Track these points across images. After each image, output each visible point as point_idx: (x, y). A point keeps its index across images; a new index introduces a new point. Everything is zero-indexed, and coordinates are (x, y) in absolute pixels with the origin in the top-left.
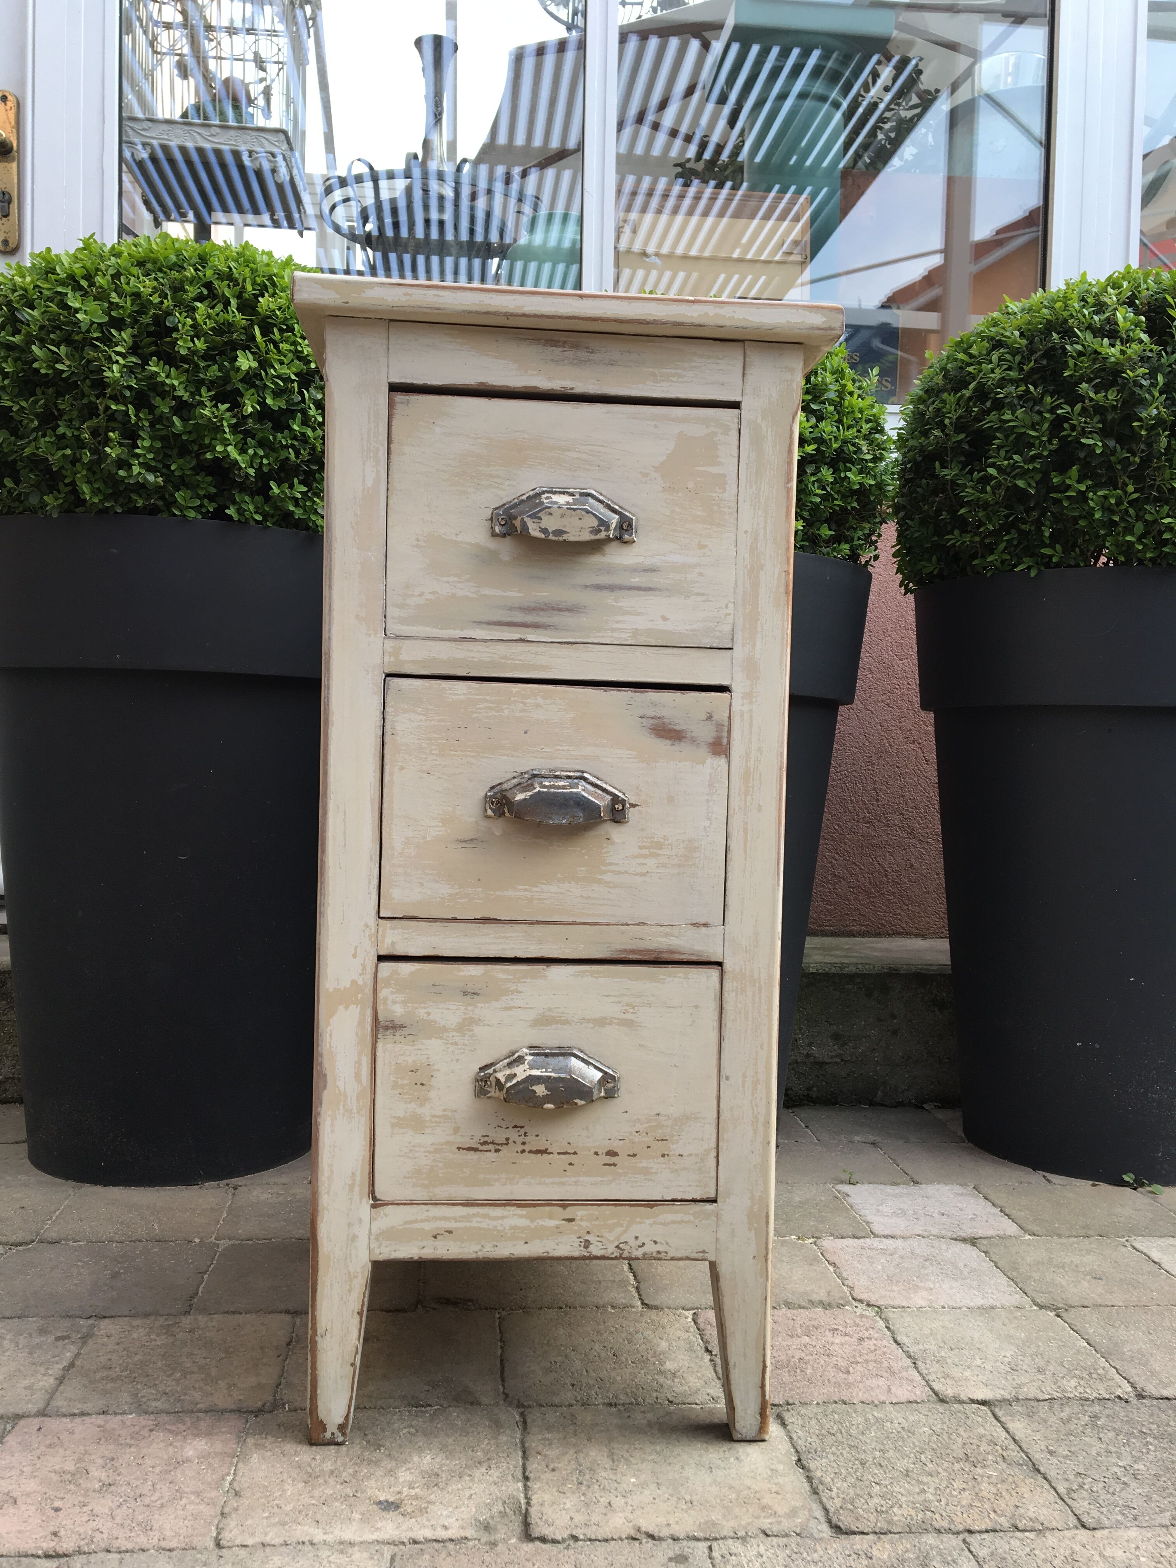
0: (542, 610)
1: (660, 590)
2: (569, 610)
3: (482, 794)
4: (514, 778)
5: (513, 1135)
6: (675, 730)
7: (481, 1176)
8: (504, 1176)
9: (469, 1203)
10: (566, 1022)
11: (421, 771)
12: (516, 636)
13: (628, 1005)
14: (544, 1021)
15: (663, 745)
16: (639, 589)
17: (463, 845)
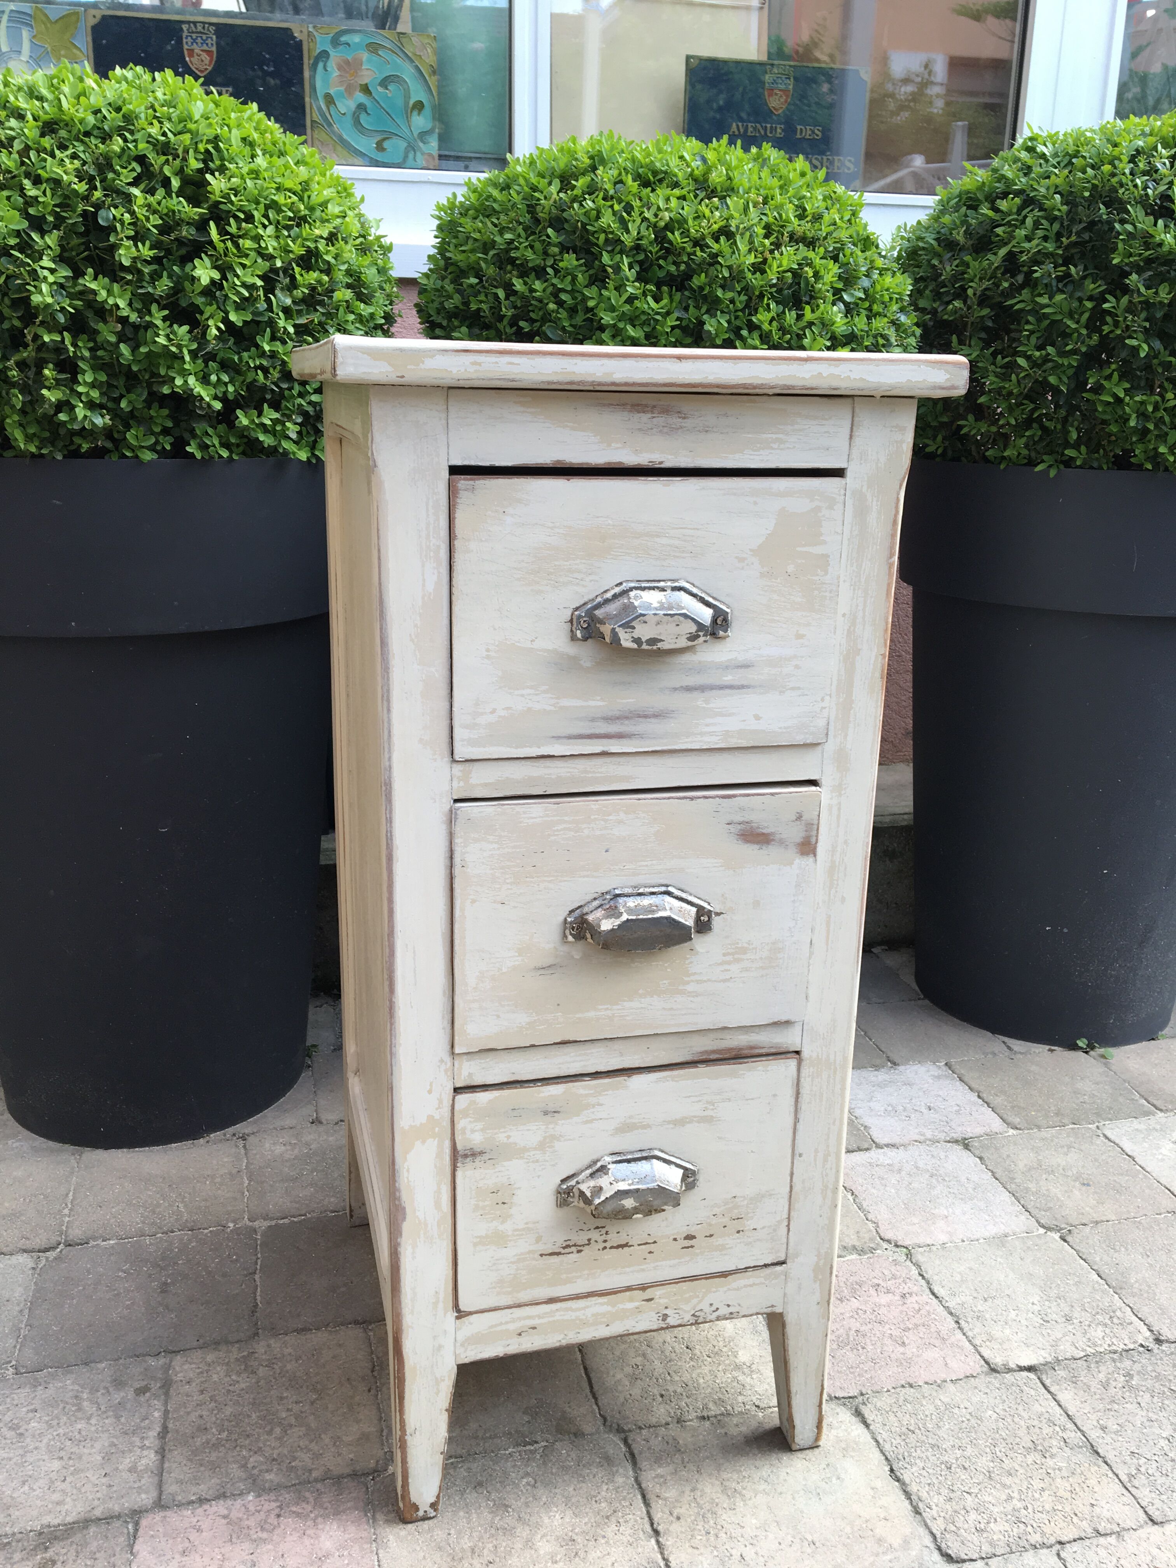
0: (627, 718)
1: (754, 687)
2: (655, 716)
3: (561, 919)
4: (595, 899)
5: (595, 1235)
6: (763, 834)
7: (564, 1276)
8: (586, 1272)
9: (551, 1301)
10: (648, 1126)
11: (495, 902)
12: (598, 750)
13: (708, 1102)
14: (626, 1128)
15: (751, 850)
16: (731, 687)
17: (542, 972)
